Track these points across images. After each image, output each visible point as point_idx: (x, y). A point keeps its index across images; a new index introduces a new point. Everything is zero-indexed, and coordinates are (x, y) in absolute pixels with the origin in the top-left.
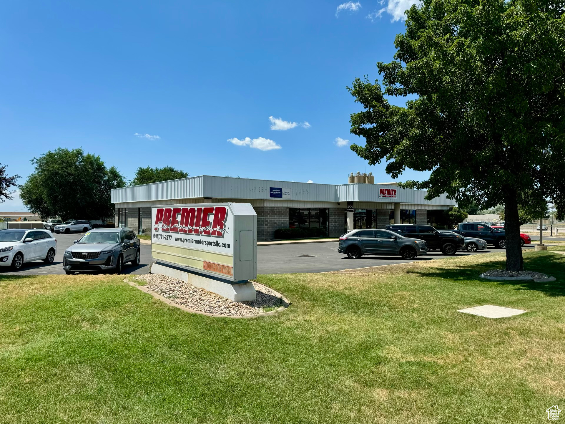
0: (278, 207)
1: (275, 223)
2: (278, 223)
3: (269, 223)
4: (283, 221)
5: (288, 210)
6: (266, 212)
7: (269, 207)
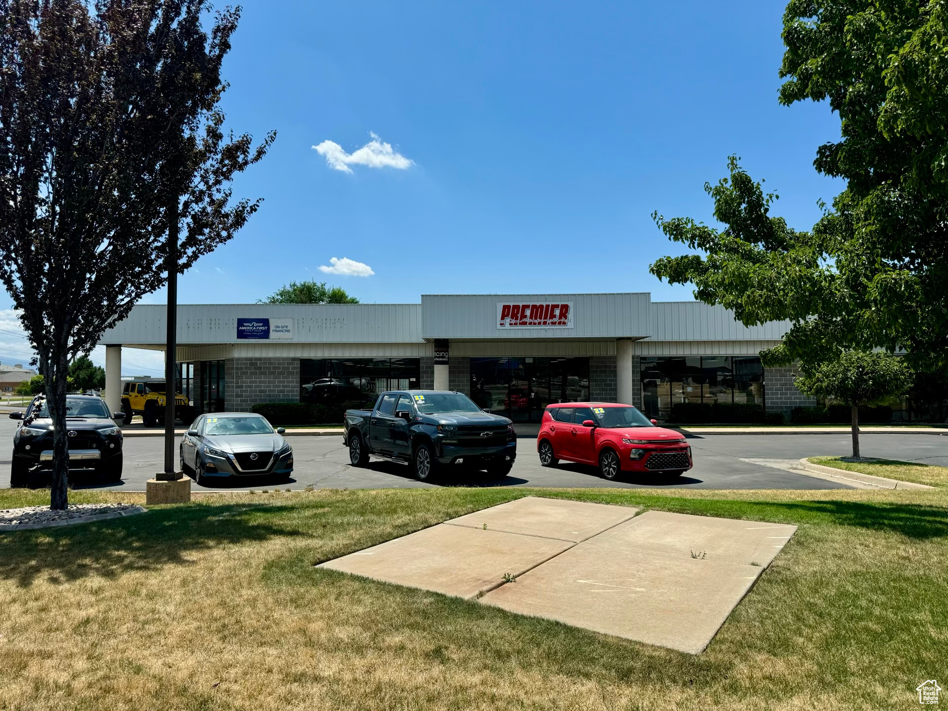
0: (270, 359)
1: (260, 391)
2: (270, 391)
3: (246, 391)
4: (283, 386)
5: (297, 365)
6: (237, 368)
7: (246, 359)
